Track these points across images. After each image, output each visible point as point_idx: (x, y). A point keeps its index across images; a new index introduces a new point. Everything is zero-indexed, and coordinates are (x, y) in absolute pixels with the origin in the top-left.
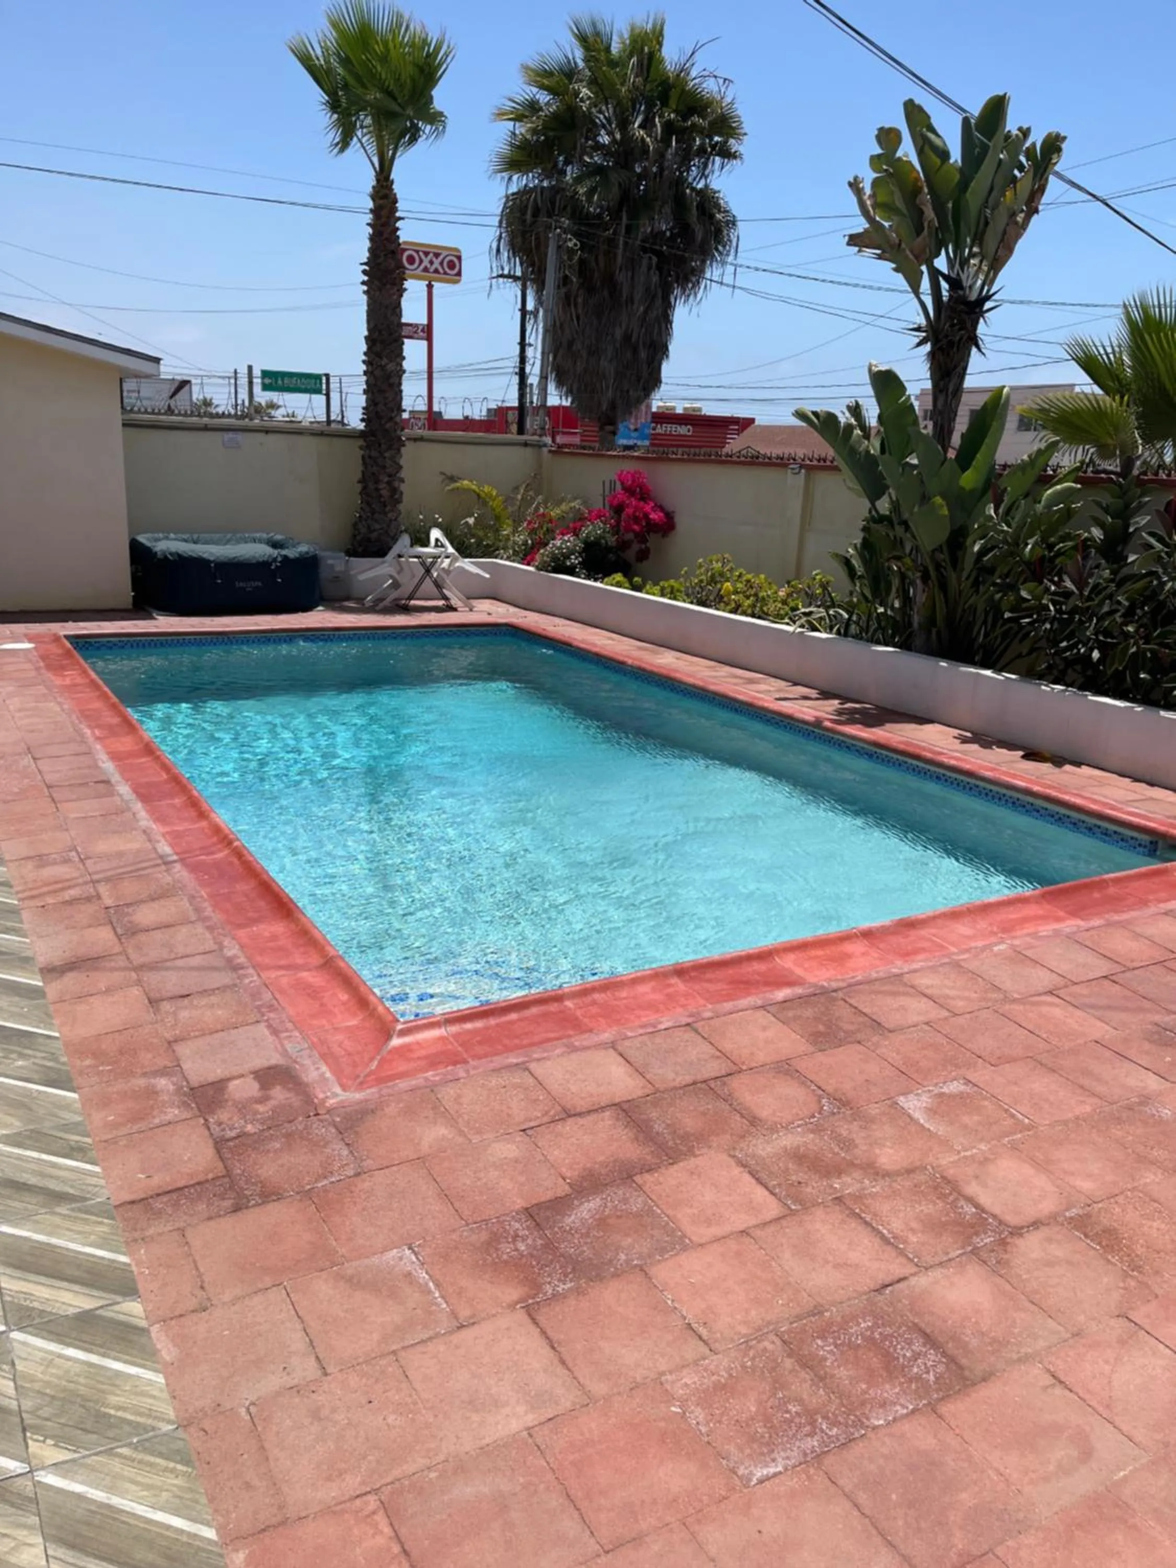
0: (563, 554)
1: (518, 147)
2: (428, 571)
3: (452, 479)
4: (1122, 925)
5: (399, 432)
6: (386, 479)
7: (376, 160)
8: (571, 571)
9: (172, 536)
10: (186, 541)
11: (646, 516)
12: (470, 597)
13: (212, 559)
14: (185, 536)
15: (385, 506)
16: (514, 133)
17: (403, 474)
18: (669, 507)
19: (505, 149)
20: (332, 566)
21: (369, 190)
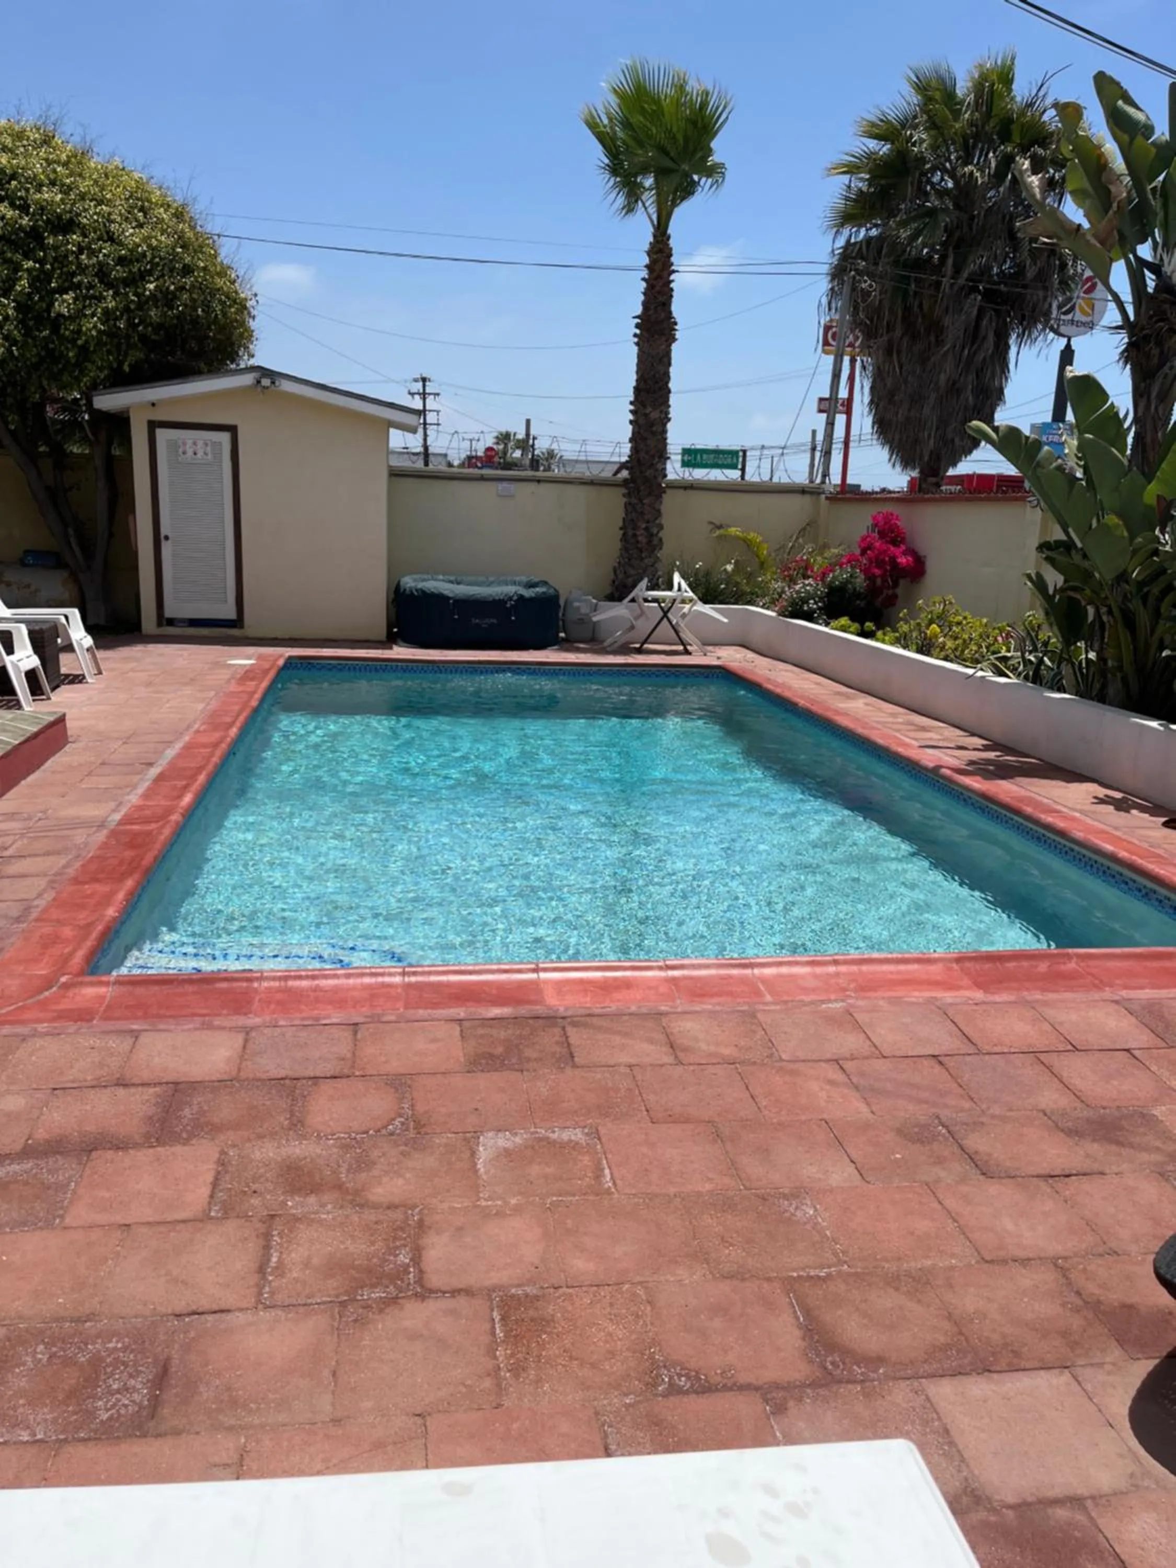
0: (802, 599)
1: (855, 201)
2: (665, 613)
3: (720, 527)
4: (1032, 1005)
5: (660, 479)
6: (644, 526)
7: (655, 217)
8: (809, 617)
9: (441, 577)
10: (452, 582)
11: (893, 559)
12: (707, 643)
13: (451, 595)
14: (452, 578)
15: (641, 551)
16: (849, 187)
17: (664, 521)
18: (922, 553)
19: (840, 203)
20: (578, 608)
21: (647, 247)
